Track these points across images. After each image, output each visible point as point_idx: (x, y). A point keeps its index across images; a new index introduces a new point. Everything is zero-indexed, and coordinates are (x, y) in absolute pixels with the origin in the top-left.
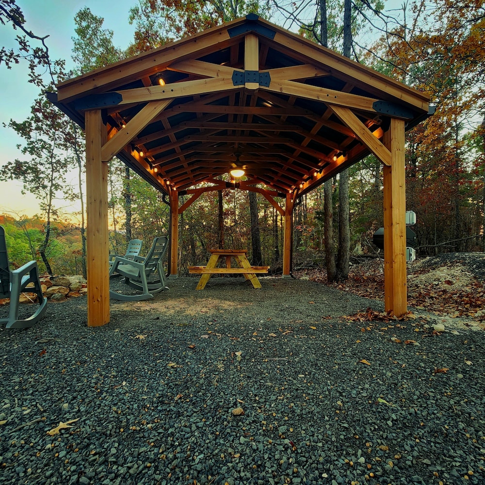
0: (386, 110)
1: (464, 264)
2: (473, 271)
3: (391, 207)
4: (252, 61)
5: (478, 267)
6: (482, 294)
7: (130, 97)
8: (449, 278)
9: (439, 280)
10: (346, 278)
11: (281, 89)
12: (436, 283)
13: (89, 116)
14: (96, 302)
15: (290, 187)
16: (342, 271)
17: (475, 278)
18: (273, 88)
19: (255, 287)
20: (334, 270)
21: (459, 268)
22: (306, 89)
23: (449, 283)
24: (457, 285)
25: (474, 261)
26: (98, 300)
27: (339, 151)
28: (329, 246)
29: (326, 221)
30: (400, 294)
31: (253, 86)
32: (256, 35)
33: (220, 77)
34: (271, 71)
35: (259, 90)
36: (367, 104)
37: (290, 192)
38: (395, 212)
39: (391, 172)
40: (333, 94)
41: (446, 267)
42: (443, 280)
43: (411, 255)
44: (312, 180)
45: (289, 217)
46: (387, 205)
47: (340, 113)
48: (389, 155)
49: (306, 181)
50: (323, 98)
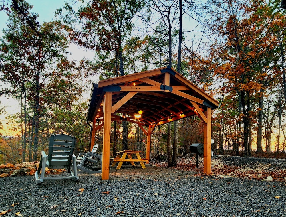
0: (206, 104)
1: (220, 159)
2: (223, 162)
3: (207, 137)
4: (167, 83)
5: (225, 160)
6: (228, 169)
7: (124, 89)
8: (216, 164)
9: (213, 165)
10: (176, 165)
11: (176, 93)
12: (212, 166)
13: (107, 94)
14: (106, 170)
15: (152, 122)
16: (174, 162)
17: (225, 164)
18: (173, 92)
19: (143, 168)
20: (171, 161)
21: (219, 161)
22: (183, 94)
23: (217, 166)
24: (220, 166)
25: (223, 158)
26: (107, 169)
27: (182, 112)
28: (169, 150)
29: (168, 139)
30: (209, 167)
31: (167, 91)
32: (169, 73)
33: (156, 86)
34: (173, 86)
35: (169, 93)
36: (201, 102)
37: (152, 124)
38: (208, 139)
39: (207, 125)
40: (192, 97)
41: (214, 161)
42: (214, 165)
43: (212, 154)
44: (166, 121)
45: (150, 136)
46: (205, 137)
47: (193, 103)
48: (207, 120)
49: (162, 121)
50: (188, 98)
